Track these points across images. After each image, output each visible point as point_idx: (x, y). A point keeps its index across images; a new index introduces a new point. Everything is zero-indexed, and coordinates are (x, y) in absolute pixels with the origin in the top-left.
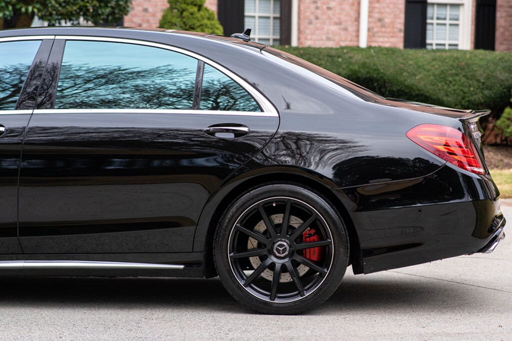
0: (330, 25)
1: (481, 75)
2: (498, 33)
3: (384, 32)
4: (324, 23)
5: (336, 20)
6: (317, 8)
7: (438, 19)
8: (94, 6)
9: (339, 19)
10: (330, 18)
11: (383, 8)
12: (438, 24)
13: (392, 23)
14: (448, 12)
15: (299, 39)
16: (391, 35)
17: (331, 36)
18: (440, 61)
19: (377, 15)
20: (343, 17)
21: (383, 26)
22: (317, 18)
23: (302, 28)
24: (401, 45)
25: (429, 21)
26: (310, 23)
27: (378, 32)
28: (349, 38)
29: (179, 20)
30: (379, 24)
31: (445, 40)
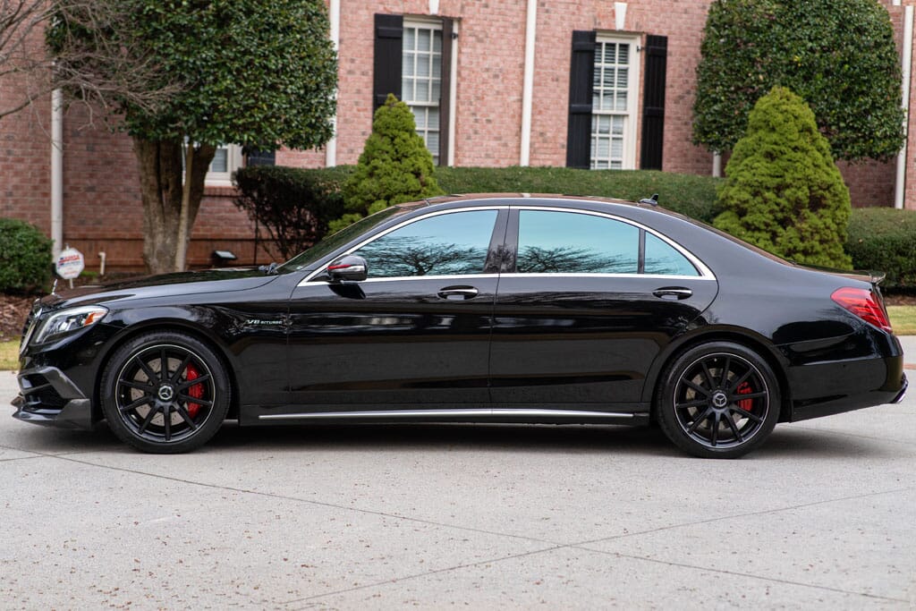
0: (489, 140)
1: (675, 203)
2: (665, 150)
3: (547, 148)
4: (483, 138)
5: (496, 135)
6: (476, 121)
7: (600, 132)
8: (306, 133)
9: (499, 133)
10: (489, 132)
11: (546, 120)
12: (601, 138)
13: (554, 137)
14: (611, 124)
15: (456, 156)
16: (553, 151)
17: (490, 152)
18: (625, 185)
19: (539, 129)
20: (503, 132)
21: (545, 141)
22: (476, 132)
23: (460, 144)
24: (563, 164)
25: (593, 135)
26: (469, 138)
27: (539, 148)
28: (509, 155)
29: (390, 147)
30: (541, 139)
31: (608, 156)
